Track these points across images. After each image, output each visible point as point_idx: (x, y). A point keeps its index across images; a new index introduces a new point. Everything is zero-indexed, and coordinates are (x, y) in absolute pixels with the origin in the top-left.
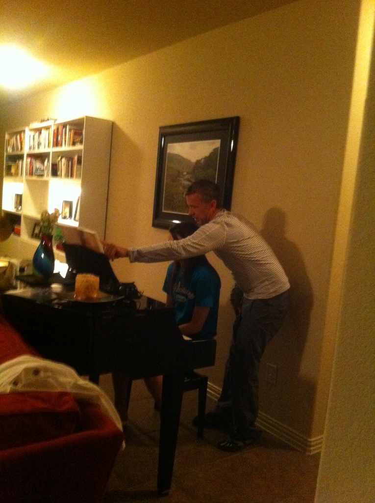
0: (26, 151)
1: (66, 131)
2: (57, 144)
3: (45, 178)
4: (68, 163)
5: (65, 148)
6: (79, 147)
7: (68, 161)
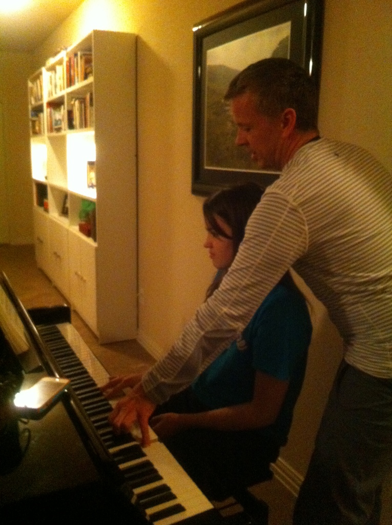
0: (45, 100)
1: (77, 60)
2: (70, 82)
3: (63, 132)
4: (82, 106)
5: (79, 85)
6: (91, 79)
7: (81, 103)
